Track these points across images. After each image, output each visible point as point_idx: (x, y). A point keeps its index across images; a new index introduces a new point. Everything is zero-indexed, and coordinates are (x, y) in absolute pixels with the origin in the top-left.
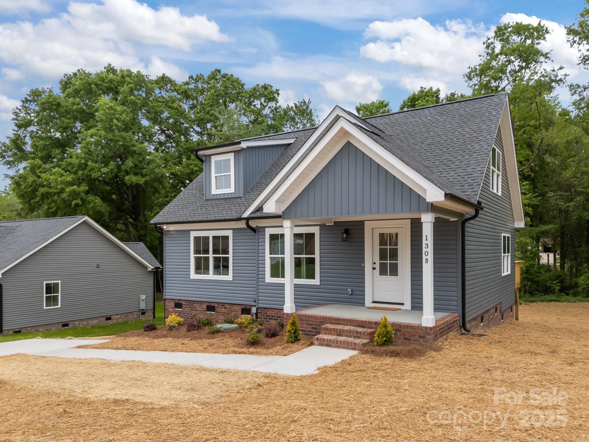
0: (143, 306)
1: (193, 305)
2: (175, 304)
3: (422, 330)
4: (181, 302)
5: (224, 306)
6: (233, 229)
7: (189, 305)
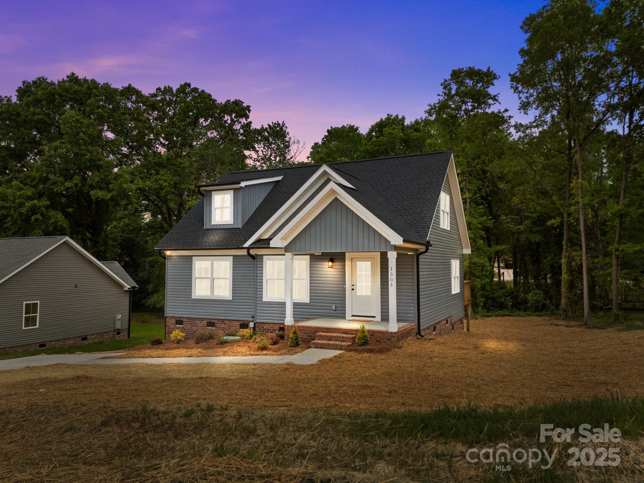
0: (118, 326)
1: (194, 322)
2: (176, 321)
3: (389, 334)
4: (182, 319)
5: (224, 322)
6: (233, 256)
7: (190, 322)
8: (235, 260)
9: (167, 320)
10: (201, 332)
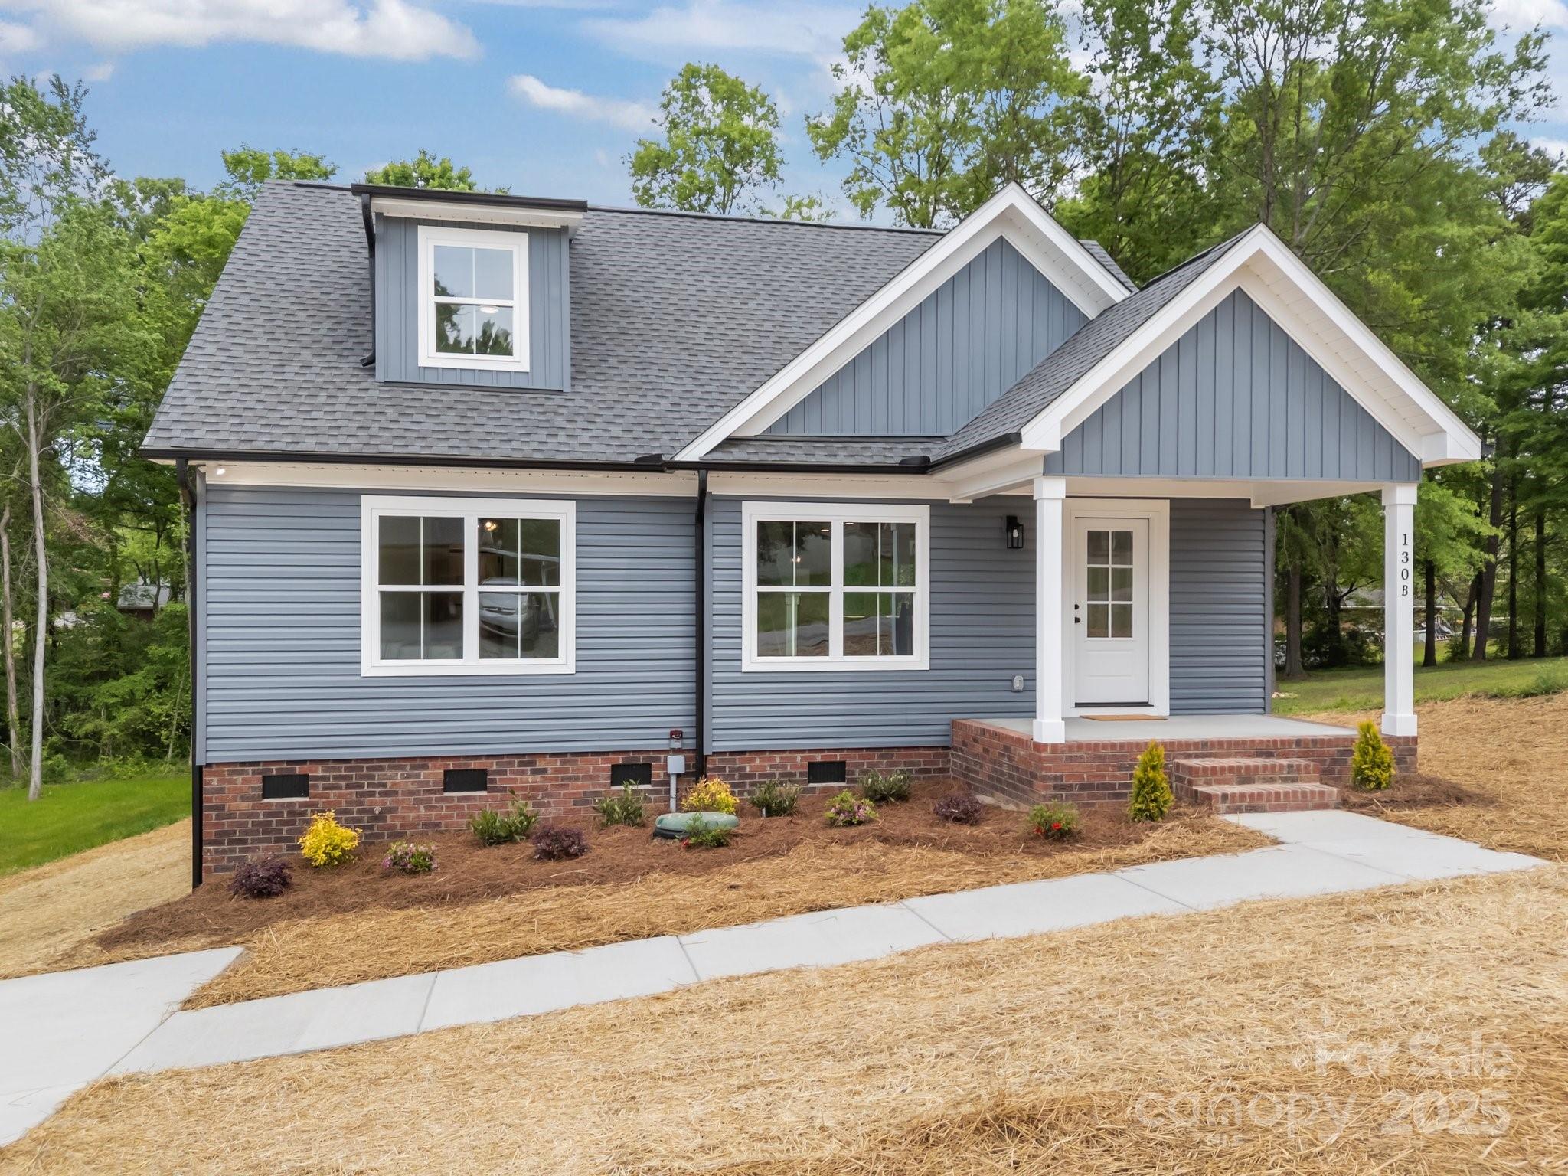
1: (370, 777)
2: (267, 779)
5: (531, 763)
6: (579, 499)
7: (350, 778)
8: (586, 517)
9: (211, 781)
10: (412, 814)
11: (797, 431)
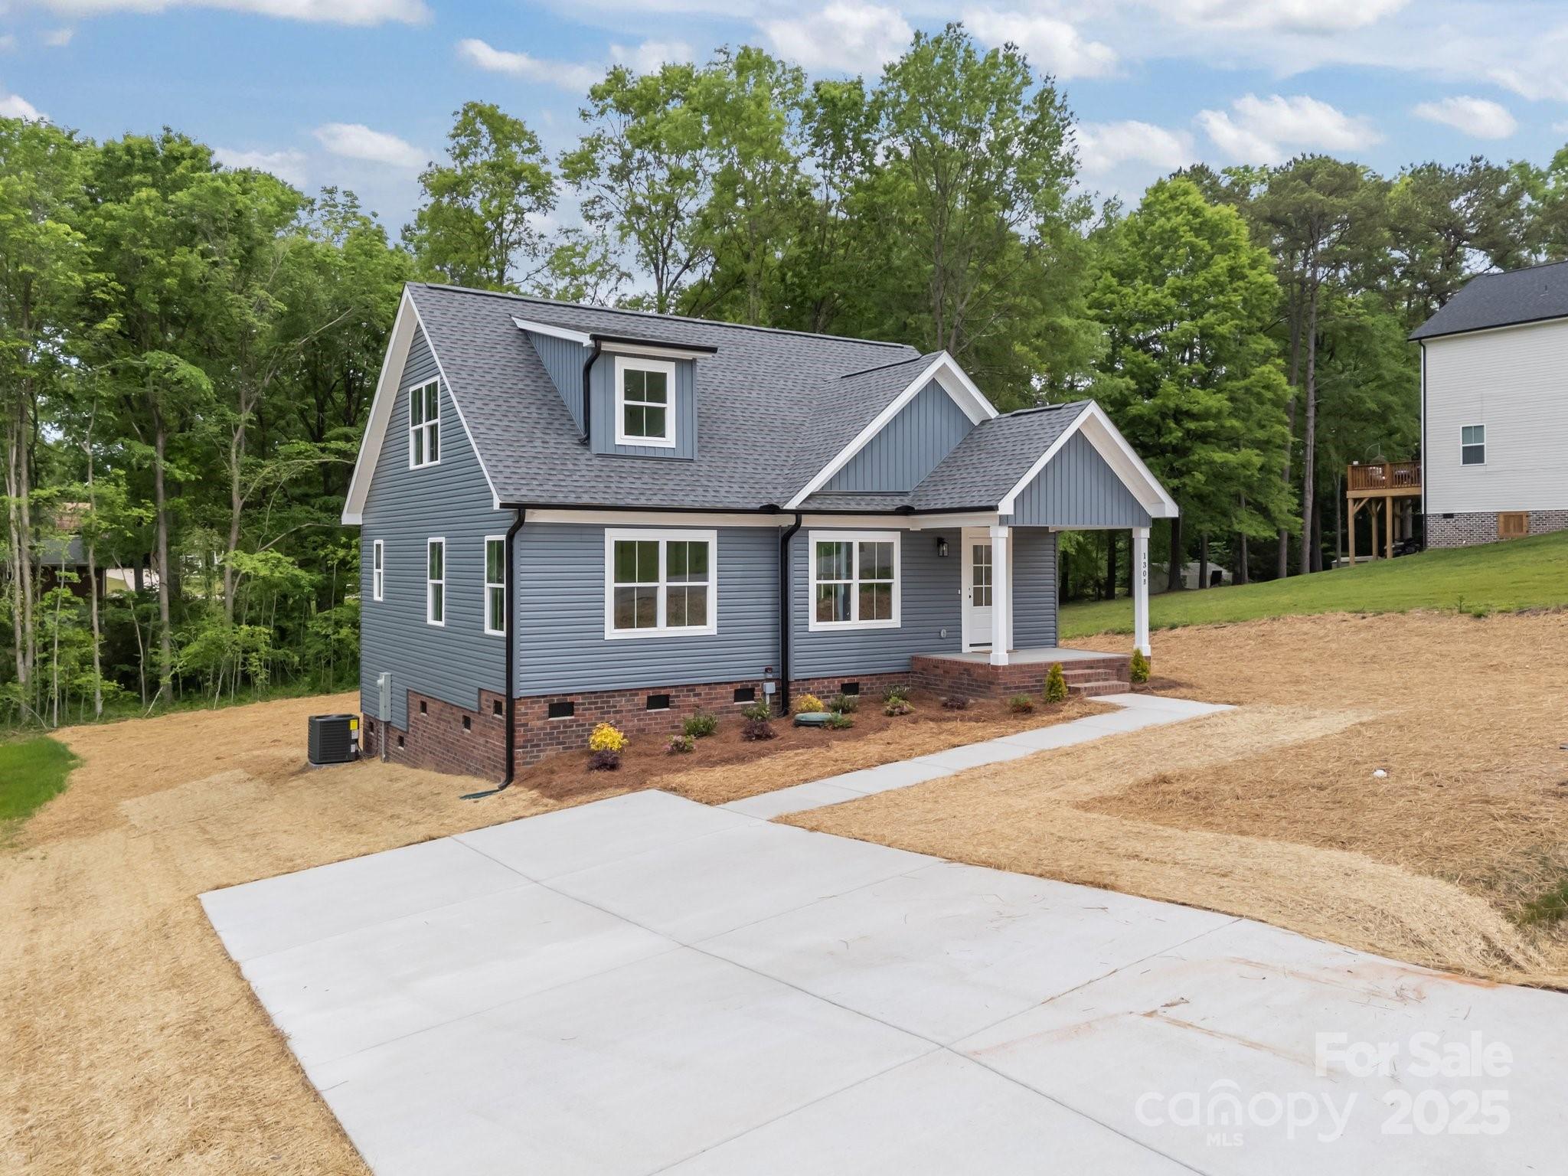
2: (551, 705)
4: (569, 699)
6: (719, 529)
7: (596, 703)
8: (723, 540)
9: (520, 708)
10: (631, 724)
11: (835, 489)
